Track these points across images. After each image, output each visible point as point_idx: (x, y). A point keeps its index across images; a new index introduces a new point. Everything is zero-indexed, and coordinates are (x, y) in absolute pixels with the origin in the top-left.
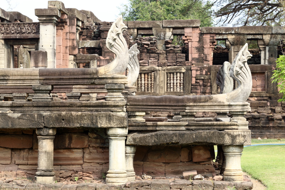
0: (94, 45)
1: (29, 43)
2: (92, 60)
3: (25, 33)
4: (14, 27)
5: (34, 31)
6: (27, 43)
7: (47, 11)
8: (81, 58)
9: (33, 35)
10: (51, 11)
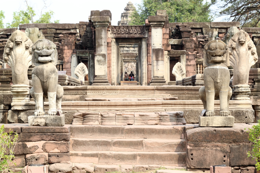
0: (177, 43)
1: (134, 41)
2: (182, 54)
3: (133, 34)
4: (124, 29)
5: (139, 32)
6: (133, 41)
7: (158, 18)
8: (173, 53)
9: (139, 35)
10: (161, 18)
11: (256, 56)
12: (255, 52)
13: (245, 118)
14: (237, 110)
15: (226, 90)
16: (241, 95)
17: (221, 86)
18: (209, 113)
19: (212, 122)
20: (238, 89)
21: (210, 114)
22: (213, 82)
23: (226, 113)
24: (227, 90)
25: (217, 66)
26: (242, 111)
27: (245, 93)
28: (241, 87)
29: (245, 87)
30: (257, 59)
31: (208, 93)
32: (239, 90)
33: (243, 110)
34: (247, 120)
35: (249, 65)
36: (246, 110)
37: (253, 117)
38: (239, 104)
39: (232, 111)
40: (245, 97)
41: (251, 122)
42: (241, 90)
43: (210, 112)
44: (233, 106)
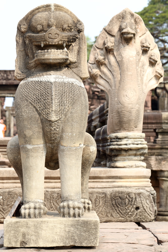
11: (159, 68)
12: (156, 59)
13: (134, 211)
14: (116, 192)
15: (77, 145)
16: (125, 156)
17: (63, 131)
18: (30, 208)
19: (38, 235)
20: (119, 143)
21: (32, 211)
22: (39, 121)
23: (77, 210)
24: (79, 145)
25: (49, 76)
26: (129, 194)
27: (134, 152)
28: (125, 138)
29: (134, 138)
30: (162, 76)
31: (27, 151)
32: (121, 145)
33: (129, 190)
34: (140, 216)
35: (144, 87)
36: (138, 191)
37: (153, 207)
38: (120, 178)
39: (105, 194)
40: (135, 160)
41: (148, 218)
42: (126, 144)
43: (32, 205)
44: (108, 182)
